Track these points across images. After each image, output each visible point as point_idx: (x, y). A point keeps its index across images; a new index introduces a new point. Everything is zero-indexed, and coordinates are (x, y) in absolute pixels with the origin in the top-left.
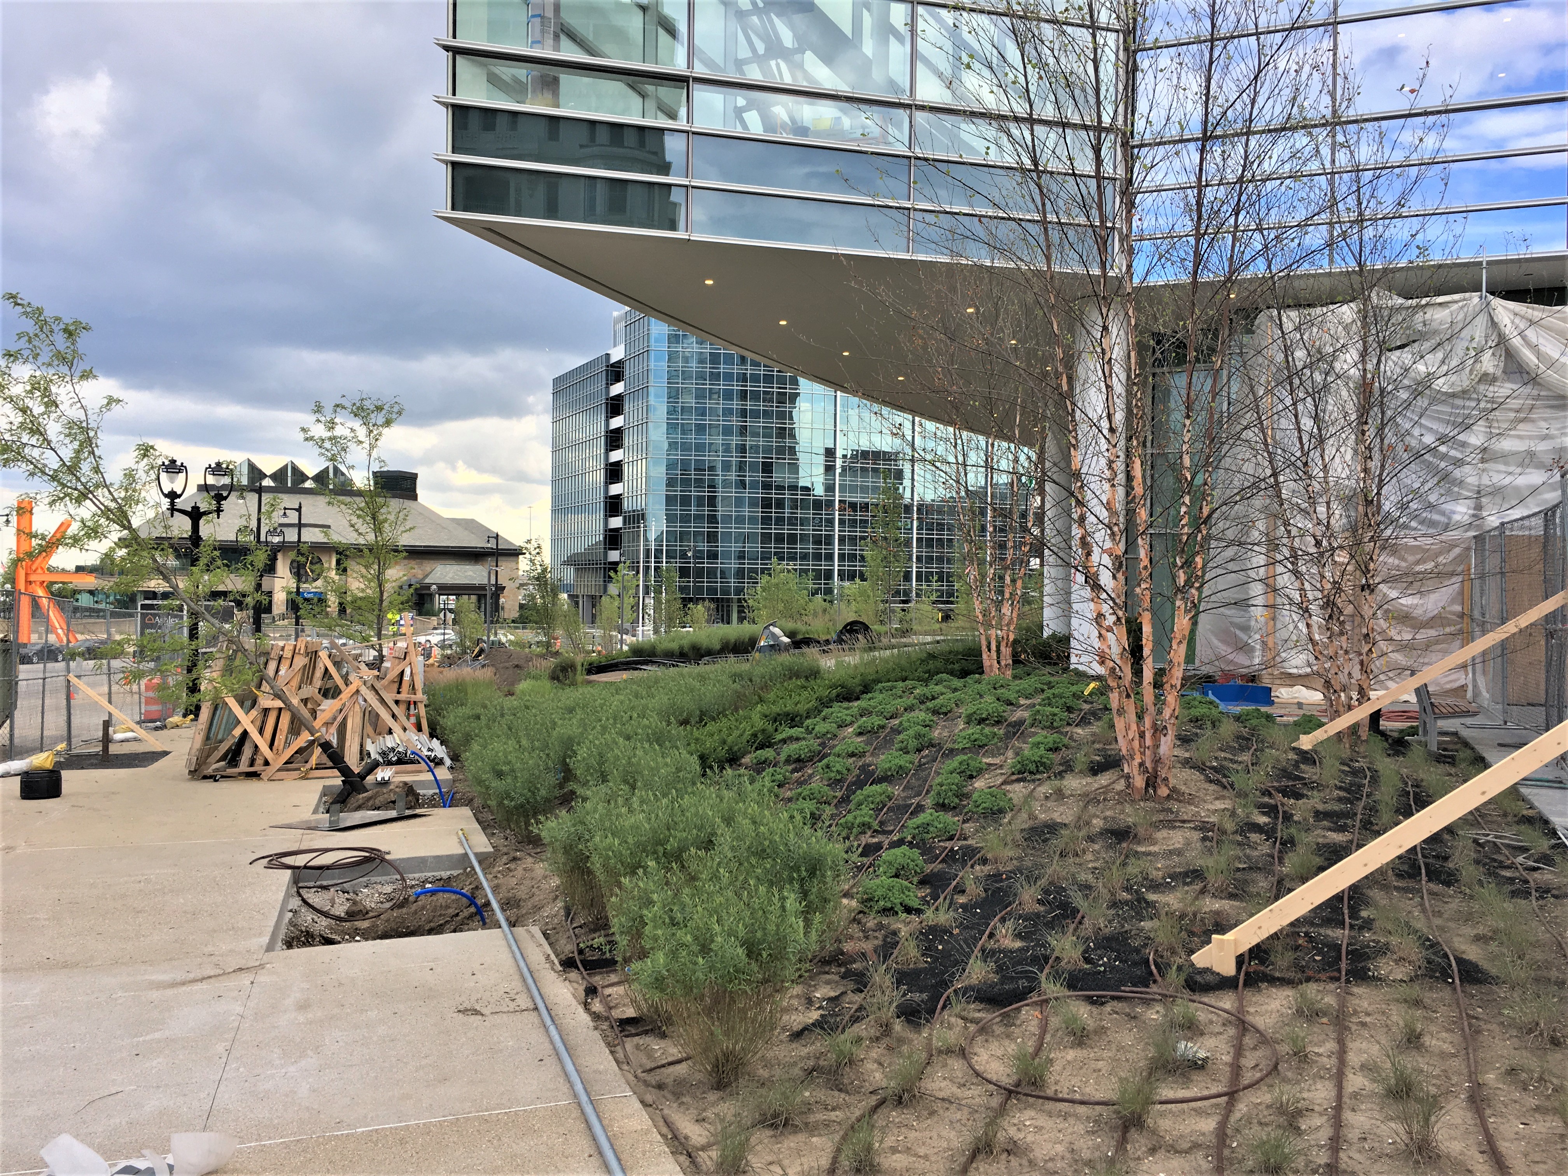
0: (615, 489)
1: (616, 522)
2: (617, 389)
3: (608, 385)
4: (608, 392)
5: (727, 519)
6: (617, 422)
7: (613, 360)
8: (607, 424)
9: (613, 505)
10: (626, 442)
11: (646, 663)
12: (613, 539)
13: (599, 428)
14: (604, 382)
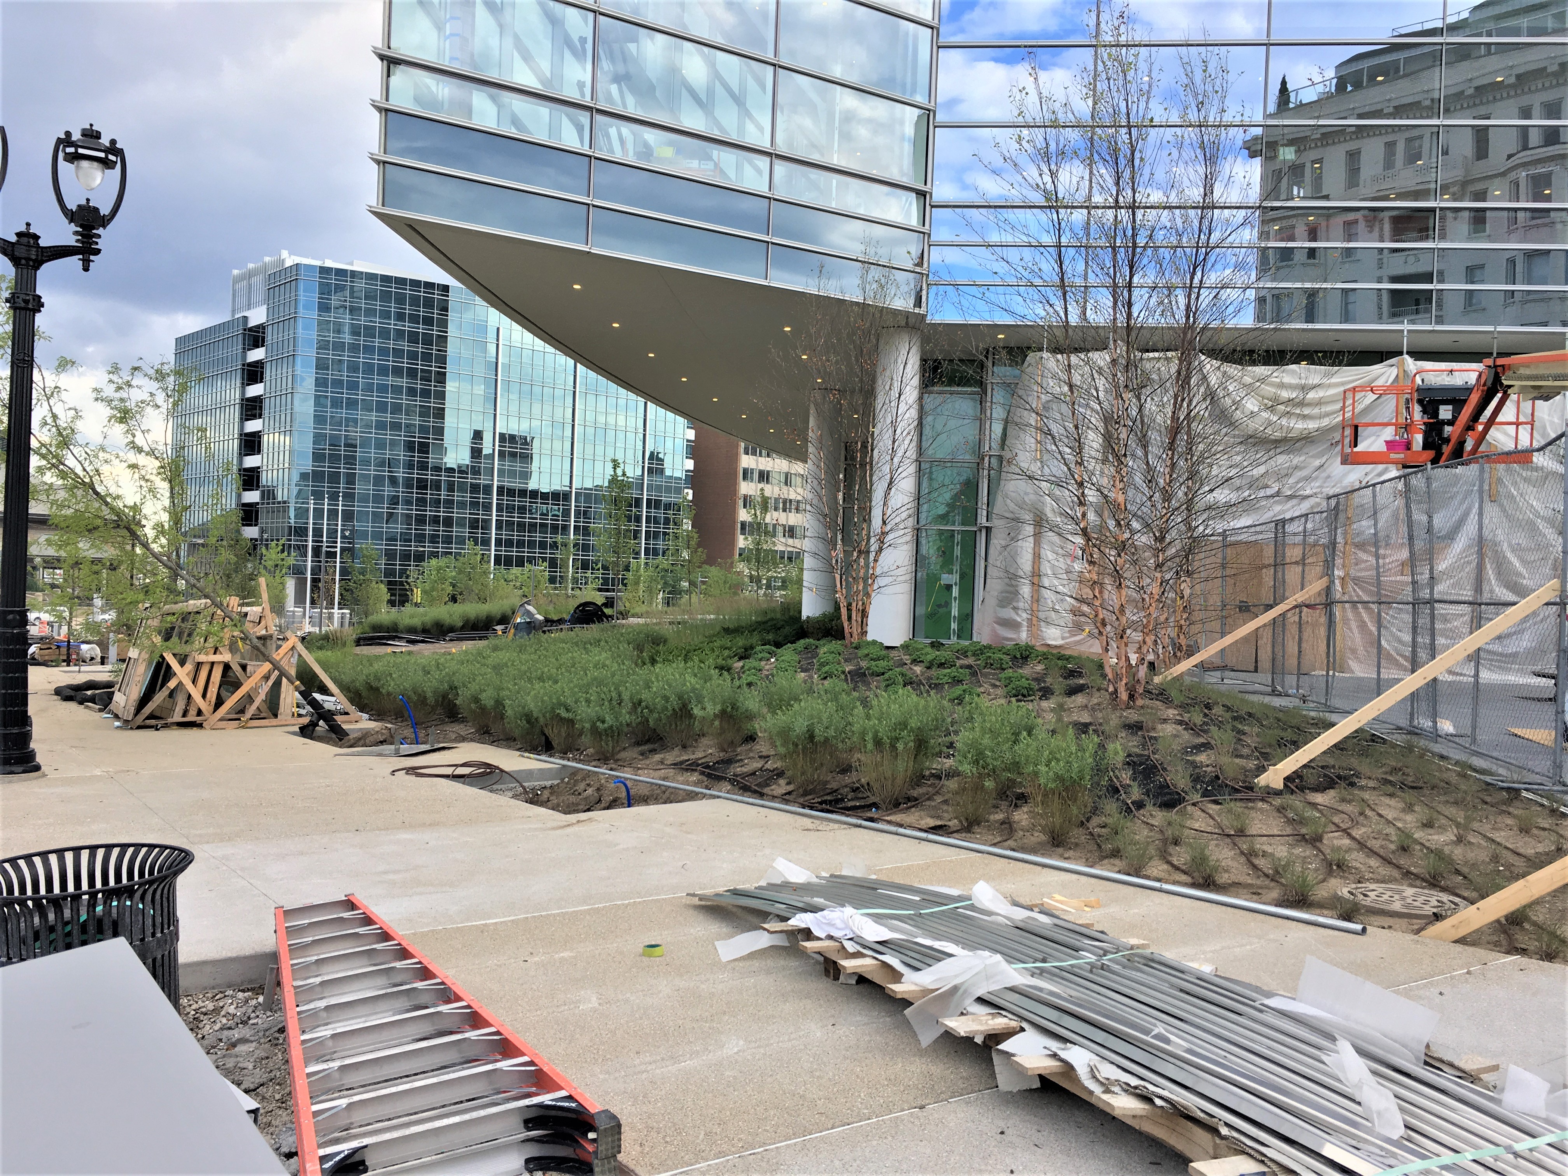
0: (251, 461)
1: (252, 497)
2: (256, 355)
3: (245, 350)
4: (244, 357)
5: (364, 499)
6: (254, 390)
7: (252, 323)
8: (243, 392)
9: (250, 479)
10: (266, 412)
11: (393, 638)
12: (249, 514)
13: (235, 395)
14: (240, 346)
